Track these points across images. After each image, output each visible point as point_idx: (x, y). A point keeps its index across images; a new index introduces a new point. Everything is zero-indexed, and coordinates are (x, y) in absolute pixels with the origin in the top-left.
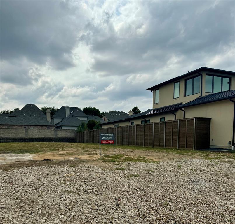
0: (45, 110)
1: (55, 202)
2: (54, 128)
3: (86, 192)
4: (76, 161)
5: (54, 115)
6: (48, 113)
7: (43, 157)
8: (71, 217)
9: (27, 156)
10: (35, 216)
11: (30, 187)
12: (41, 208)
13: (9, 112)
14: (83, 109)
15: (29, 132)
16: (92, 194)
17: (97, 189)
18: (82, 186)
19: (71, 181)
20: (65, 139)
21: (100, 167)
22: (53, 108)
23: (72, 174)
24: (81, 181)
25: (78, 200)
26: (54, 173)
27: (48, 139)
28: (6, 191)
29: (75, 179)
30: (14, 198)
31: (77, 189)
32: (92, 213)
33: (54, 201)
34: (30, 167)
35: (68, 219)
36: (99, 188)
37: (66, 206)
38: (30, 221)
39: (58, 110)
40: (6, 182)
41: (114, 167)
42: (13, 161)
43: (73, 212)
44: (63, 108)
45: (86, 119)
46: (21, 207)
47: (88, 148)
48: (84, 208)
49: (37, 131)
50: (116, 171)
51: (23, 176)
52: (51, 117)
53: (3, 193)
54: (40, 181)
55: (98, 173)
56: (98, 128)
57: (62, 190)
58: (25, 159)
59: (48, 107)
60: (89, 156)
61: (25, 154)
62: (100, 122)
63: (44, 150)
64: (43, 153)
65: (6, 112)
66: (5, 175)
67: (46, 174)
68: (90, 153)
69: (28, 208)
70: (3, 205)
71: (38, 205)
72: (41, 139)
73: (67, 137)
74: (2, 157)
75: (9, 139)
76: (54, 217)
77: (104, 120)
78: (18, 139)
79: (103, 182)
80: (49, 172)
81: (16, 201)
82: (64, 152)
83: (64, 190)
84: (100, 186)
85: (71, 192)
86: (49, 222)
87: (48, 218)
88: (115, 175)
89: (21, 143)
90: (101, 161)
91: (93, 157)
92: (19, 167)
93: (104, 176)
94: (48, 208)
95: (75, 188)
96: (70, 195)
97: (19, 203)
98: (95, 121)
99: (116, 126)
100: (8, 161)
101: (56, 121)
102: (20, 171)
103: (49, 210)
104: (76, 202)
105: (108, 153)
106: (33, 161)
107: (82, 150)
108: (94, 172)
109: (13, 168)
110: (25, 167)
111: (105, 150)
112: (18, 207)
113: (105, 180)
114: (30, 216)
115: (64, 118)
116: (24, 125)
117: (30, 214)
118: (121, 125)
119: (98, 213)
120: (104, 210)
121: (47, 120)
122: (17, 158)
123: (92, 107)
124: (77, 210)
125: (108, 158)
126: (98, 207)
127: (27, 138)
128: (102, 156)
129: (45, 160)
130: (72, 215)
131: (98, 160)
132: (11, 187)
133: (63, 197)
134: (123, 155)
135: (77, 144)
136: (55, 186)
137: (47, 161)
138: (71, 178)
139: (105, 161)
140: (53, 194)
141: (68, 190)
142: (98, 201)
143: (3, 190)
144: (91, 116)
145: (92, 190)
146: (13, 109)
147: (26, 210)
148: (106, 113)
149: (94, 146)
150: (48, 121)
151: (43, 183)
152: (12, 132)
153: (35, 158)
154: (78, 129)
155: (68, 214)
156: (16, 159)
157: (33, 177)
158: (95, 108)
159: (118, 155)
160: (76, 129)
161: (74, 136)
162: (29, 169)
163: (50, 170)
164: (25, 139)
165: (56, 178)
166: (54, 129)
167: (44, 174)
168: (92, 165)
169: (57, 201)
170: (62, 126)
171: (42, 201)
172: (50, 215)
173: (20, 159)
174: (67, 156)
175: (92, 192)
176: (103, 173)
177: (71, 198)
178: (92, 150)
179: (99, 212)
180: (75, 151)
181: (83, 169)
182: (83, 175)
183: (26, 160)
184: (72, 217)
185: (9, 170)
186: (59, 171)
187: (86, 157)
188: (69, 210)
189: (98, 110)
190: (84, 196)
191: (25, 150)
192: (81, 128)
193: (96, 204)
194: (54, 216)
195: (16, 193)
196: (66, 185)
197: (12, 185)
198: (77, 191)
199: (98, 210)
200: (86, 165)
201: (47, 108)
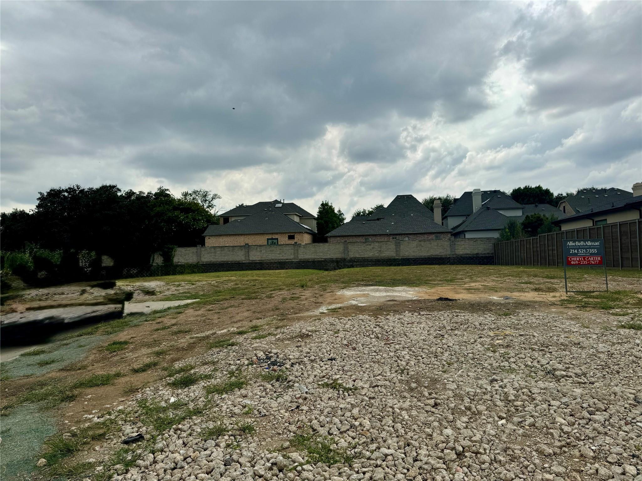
0: (430, 203)
1: (480, 388)
2: (449, 235)
3: (551, 373)
4: (509, 303)
5: (449, 211)
6: (438, 207)
7: (435, 294)
8: (524, 427)
9: (405, 291)
10: (443, 412)
11: (424, 350)
12: (454, 396)
13: (367, 212)
14: (512, 191)
15: (402, 247)
16: (566, 380)
17: (577, 371)
18: (536, 360)
19: (507, 346)
20: (472, 259)
21: (572, 319)
22: (445, 197)
23: (507, 333)
24: (533, 350)
25: (535, 390)
26: (465, 326)
27: (437, 258)
28: (381, 354)
29: (516, 344)
30: (397, 369)
31: (526, 366)
32: (576, 426)
33: (479, 385)
34: (415, 311)
35: (519, 430)
36: (582, 368)
37: (506, 400)
38: (434, 421)
39: (456, 200)
40: (378, 338)
41: (614, 321)
42: (382, 300)
43: (528, 417)
44: (468, 196)
45: (519, 213)
46: (411, 390)
47: (529, 276)
48: (552, 412)
49: (414, 244)
50: (622, 331)
51: (406, 329)
52: (443, 215)
53: (376, 357)
54: (441, 340)
55: (570, 332)
56: (550, 230)
57: (491, 365)
58: (402, 297)
59: (437, 196)
60: (537, 293)
61: (400, 288)
62: (556, 216)
63: (434, 280)
64: (434, 287)
65: (362, 214)
66: (374, 325)
67: (449, 328)
68: (537, 286)
69: (426, 394)
70: (379, 381)
71: (445, 389)
72: (423, 259)
73: (477, 254)
74: (362, 293)
75: (367, 260)
76: (485, 421)
77: (564, 212)
78: (383, 259)
79: (591, 355)
80: (455, 325)
81: (402, 376)
82: (477, 284)
83: (495, 365)
84: (585, 364)
85: (512, 371)
86: (474, 429)
87: (472, 420)
88: (620, 341)
89: (389, 267)
90: (572, 306)
91: (549, 297)
92: (396, 312)
93: (591, 341)
94: (467, 400)
95: (522, 363)
96: (513, 376)
97: (408, 381)
98: (542, 216)
99: (599, 223)
100: (374, 300)
101: (453, 222)
102: (399, 319)
103: (471, 403)
104: (530, 394)
105: (585, 286)
106: (419, 301)
107: (516, 280)
108: (560, 329)
109: (385, 313)
110: (407, 312)
111: (575, 281)
112: (407, 388)
113: (597, 350)
114: (433, 410)
115: (469, 215)
116: (394, 235)
117: (433, 407)
118: (612, 220)
119: (594, 429)
120: (607, 423)
121: (436, 221)
122: (388, 294)
123: (533, 186)
124: (536, 414)
125: (591, 300)
126: (590, 415)
127: (398, 259)
128: (572, 293)
129: (441, 299)
130: (527, 423)
131: (563, 303)
132: (389, 348)
133: (496, 380)
134: (631, 292)
135: (500, 267)
136: (473, 353)
137: (446, 302)
138: (506, 341)
139: (584, 306)
140: (473, 370)
141: (506, 365)
142: (586, 398)
143: (375, 352)
144: (530, 205)
145: (565, 371)
146: (373, 207)
147: (424, 396)
148: (569, 196)
149: (543, 273)
150: (437, 224)
151: (448, 347)
152: (373, 248)
153: (420, 295)
154: (502, 235)
155: (516, 419)
156: (387, 296)
157: (426, 332)
158: (539, 188)
159: (619, 293)
160: (496, 235)
161: (493, 251)
162: (415, 317)
163: (455, 319)
164: (395, 260)
165: (474, 339)
166: (450, 239)
167: (444, 327)
168: (551, 313)
169: (485, 386)
170: (466, 231)
171: (453, 382)
172: (473, 413)
173: (394, 296)
174: (486, 292)
175: (567, 376)
176: (585, 334)
177: (516, 385)
178: (542, 280)
179: (596, 425)
180: (501, 283)
181: (530, 321)
182: (534, 336)
183: (404, 299)
184: (527, 427)
185: (380, 316)
186: (477, 324)
187: (530, 296)
188: (517, 410)
189: (547, 191)
190: (547, 384)
191: (398, 281)
192: (509, 234)
193: (584, 405)
194: (484, 417)
195: (399, 361)
196: (497, 354)
197: (389, 344)
198: (528, 370)
199: (590, 420)
200: (536, 314)
201: (435, 199)
